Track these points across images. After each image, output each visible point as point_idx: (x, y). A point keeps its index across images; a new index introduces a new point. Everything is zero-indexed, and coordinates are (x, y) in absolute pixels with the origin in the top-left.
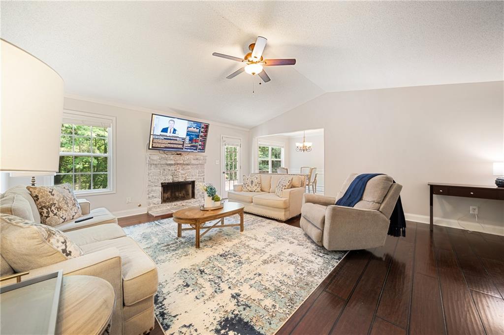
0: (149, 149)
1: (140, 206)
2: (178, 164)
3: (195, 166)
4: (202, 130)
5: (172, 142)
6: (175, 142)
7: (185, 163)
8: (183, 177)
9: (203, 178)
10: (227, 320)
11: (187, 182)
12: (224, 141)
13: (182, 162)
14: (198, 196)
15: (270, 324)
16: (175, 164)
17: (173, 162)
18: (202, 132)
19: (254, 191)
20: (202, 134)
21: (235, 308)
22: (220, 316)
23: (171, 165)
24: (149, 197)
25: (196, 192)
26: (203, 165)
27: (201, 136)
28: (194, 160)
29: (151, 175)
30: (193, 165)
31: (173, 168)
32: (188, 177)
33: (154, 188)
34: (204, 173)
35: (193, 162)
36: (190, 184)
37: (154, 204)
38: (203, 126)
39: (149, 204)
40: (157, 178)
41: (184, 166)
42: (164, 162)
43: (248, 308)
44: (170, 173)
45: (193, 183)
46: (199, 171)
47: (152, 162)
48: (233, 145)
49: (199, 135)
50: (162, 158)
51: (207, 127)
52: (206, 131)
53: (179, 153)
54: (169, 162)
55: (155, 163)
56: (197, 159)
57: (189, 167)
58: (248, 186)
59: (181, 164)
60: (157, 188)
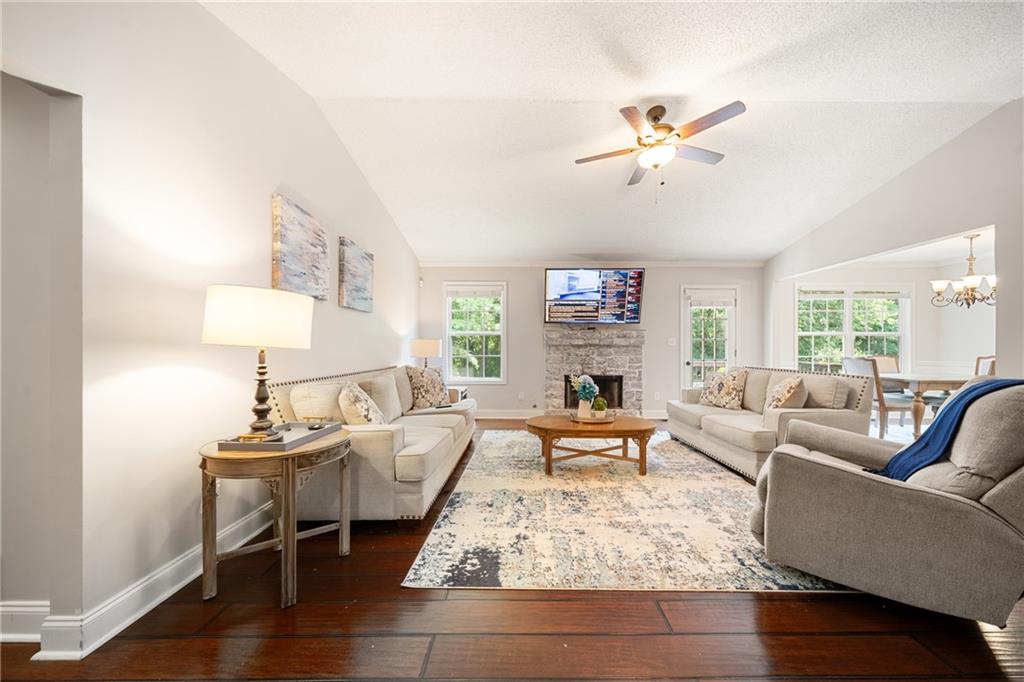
0: (546, 322)
1: (535, 406)
2: (591, 345)
3: (623, 350)
4: (631, 282)
5: (579, 308)
6: (584, 309)
7: (602, 343)
8: (599, 368)
9: (640, 372)
10: (484, 551)
11: (608, 377)
12: (689, 298)
13: (597, 342)
14: (629, 404)
15: (519, 579)
16: (586, 346)
17: (581, 342)
18: (630, 286)
19: (724, 406)
20: (631, 290)
21: (506, 546)
22: (482, 544)
23: (579, 346)
24: (547, 396)
25: (624, 396)
26: (638, 346)
27: (630, 294)
28: (619, 337)
29: (550, 361)
30: (619, 346)
31: (582, 352)
32: (608, 369)
33: (554, 382)
34: (641, 362)
35: (617, 341)
36: (616, 381)
37: (554, 407)
38: (631, 274)
39: (547, 407)
40: (558, 366)
41: (601, 349)
42: (566, 342)
43: (518, 554)
44: (579, 359)
45: (619, 379)
46: (631, 359)
47: (550, 342)
48: (712, 304)
49: (624, 292)
50: (564, 335)
51: (640, 275)
52: (640, 284)
53: (591, 326)
54: (576, 342)
55: (554, 343)
56: (625, 336)
57: (612, 350)
58: (711, 393)
59: (596, 345)
60: (558, 382)
